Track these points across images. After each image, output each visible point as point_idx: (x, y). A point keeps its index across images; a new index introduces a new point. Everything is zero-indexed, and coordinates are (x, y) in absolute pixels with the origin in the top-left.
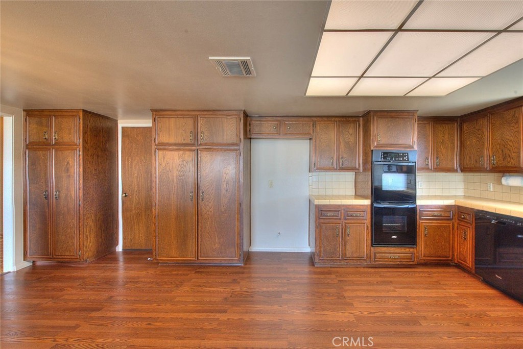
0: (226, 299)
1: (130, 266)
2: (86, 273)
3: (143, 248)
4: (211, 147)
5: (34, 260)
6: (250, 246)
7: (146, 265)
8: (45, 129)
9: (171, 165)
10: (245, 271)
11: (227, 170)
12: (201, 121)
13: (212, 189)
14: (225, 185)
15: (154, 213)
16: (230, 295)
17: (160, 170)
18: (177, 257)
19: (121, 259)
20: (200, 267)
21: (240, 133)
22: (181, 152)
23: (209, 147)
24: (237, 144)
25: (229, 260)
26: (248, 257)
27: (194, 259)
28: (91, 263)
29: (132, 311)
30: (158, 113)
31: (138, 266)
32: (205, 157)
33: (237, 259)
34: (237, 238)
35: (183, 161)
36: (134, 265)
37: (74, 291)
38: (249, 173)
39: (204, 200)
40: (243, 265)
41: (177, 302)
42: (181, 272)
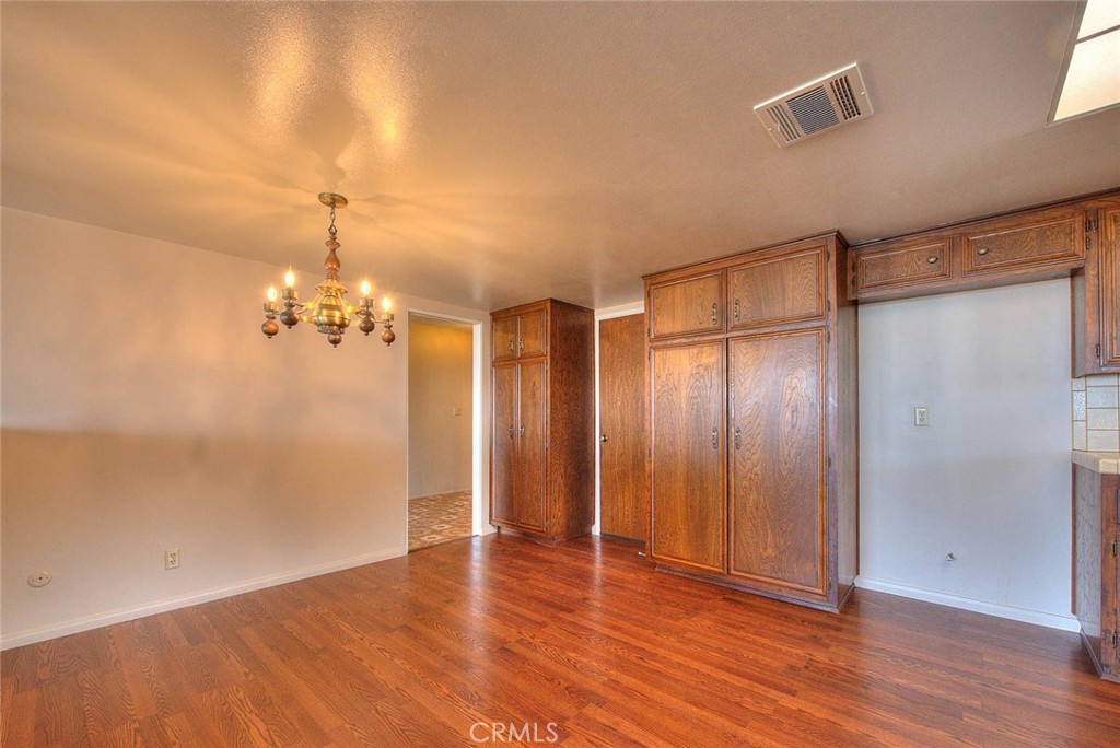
0: (792, 667)
1: (611, 559)
2: (554, 557)
3: (630, 537)
4: (757, 331)
5: (499, 524)
6: (858, 573)
7: (636, 565)
8: (511, 336)
9: (676, 378)
10: (844, 626)
11: (795, 381)
12: (735, 279)
13: (759, 425)
14: (789, 415)
15: (647, 468)
16: (805, 664)
17: (658, 388)
18: (687, 560)
19: (598, 546)
20: (734, 592)
21: (827, 288)
22: (694, 350)
23: (751, 332)
24: (818, 317)
25: (802, 591)
26: (851, 599)
27: (721, 570)
28: (559, 543)
29: (614, 628)
30: (654, 282)
31: (623, 562)
32: (743, 354)
33: (821, 591)
34: (819, 542)
35: (698, 367)
36: (617, 561)
37: (540, 577)
38: (853, 390)
39: (742, 448)
40: (836, 612)
41: (690, 640)
42: (695, 591)
